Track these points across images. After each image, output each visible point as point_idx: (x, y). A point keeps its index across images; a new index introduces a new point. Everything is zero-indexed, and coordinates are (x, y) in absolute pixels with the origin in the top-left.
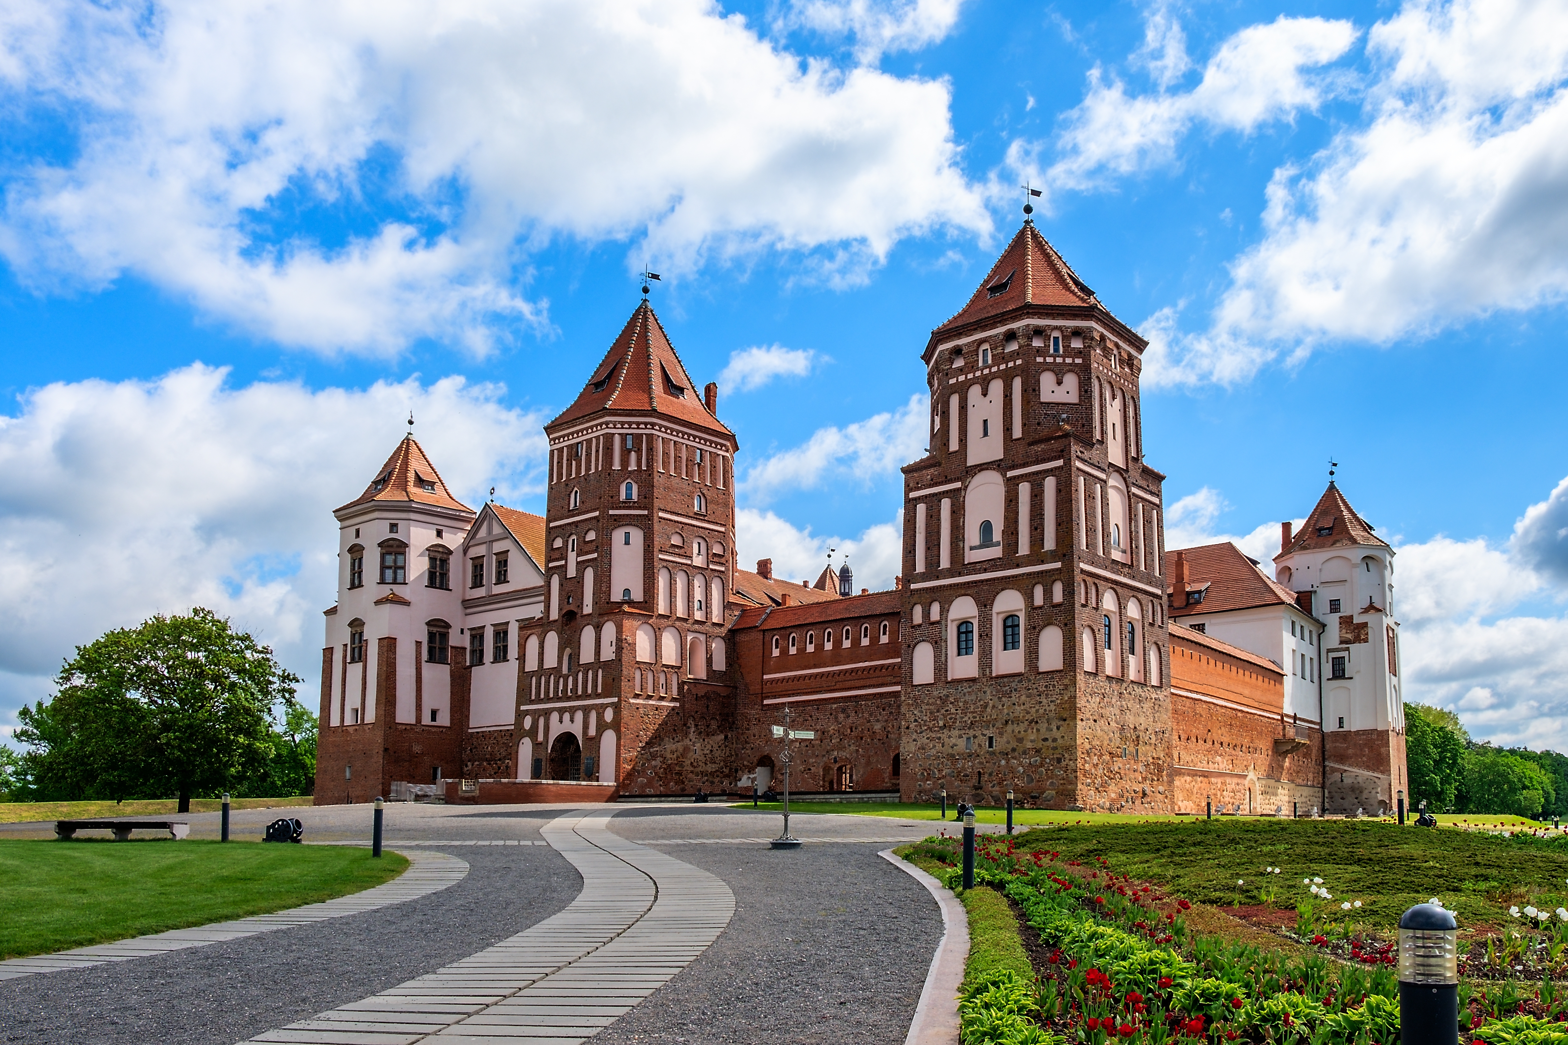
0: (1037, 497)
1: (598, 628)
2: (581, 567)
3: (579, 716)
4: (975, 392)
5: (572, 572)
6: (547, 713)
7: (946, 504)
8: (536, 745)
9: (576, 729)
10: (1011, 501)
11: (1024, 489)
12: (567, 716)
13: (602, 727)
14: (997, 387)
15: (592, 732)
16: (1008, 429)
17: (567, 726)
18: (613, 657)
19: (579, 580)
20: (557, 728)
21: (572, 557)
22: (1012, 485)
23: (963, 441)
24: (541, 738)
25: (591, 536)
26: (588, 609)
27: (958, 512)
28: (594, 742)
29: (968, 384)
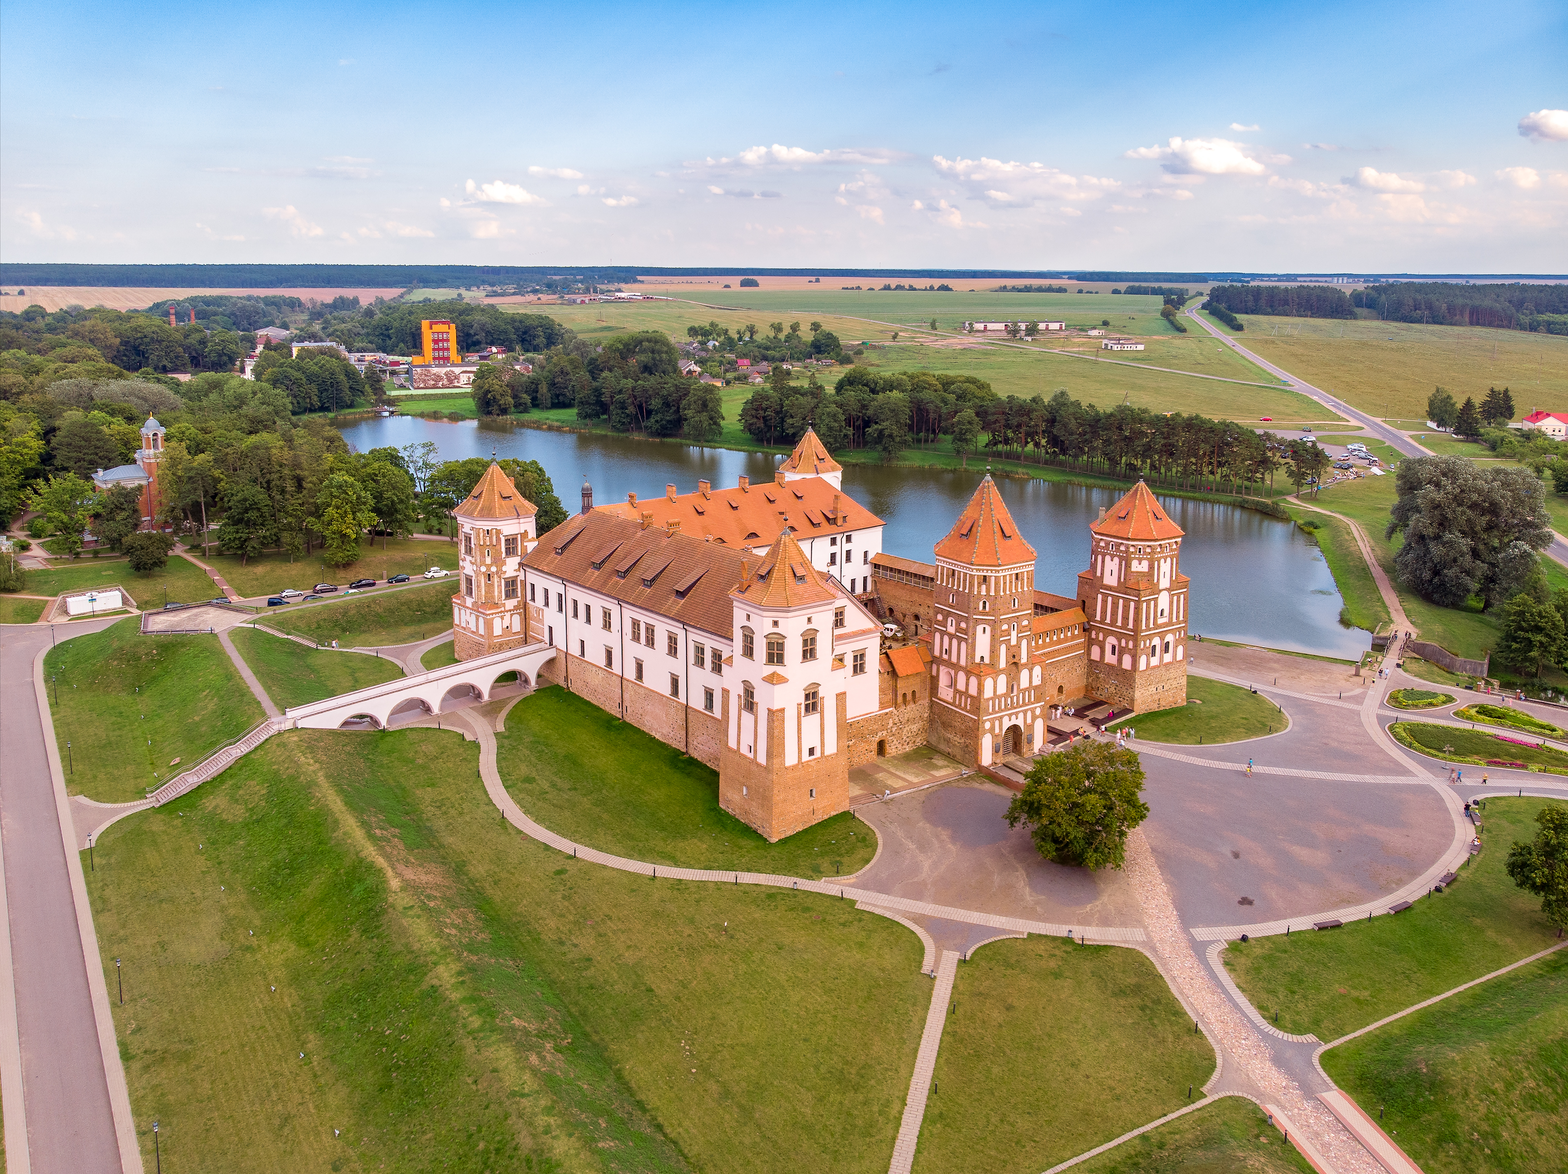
0: (1178, 601)
1: (1031, 671)
2: (1019, 639)
3: (1021, 715)
4: (1162, 561)
5: (1014, 642)
6: (1001, 717)
7: (1152, 603)
8: (995, 736)
9: (1020, 722)
10: (1171, 603)
11: (1175, 598)
12: (1014, 717)
13: (1034, 718)
14: (1169, 560)
15: (1029, 721)
16: (1171, 576)
17: (1014, 721)
18: (1040, 683)
19: (1018, 646)
20: (1007, 724)
21: (1014, 634)
22: (1172, 596)
23: (1158, 579)
24: (997, 731)
25: (1025, 623)
26: (1024, 660)
27: (1156, 606)
28: (1031, 727)
29: (1161, 557)
